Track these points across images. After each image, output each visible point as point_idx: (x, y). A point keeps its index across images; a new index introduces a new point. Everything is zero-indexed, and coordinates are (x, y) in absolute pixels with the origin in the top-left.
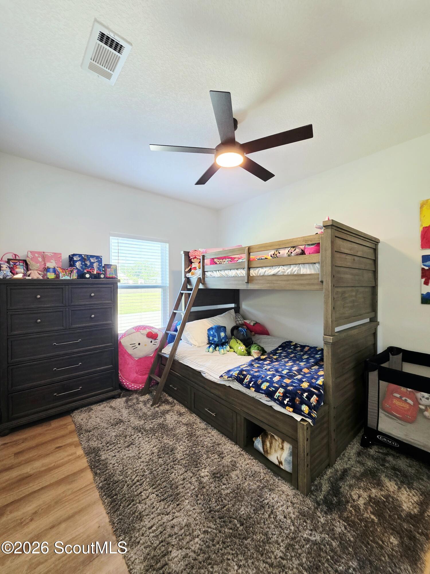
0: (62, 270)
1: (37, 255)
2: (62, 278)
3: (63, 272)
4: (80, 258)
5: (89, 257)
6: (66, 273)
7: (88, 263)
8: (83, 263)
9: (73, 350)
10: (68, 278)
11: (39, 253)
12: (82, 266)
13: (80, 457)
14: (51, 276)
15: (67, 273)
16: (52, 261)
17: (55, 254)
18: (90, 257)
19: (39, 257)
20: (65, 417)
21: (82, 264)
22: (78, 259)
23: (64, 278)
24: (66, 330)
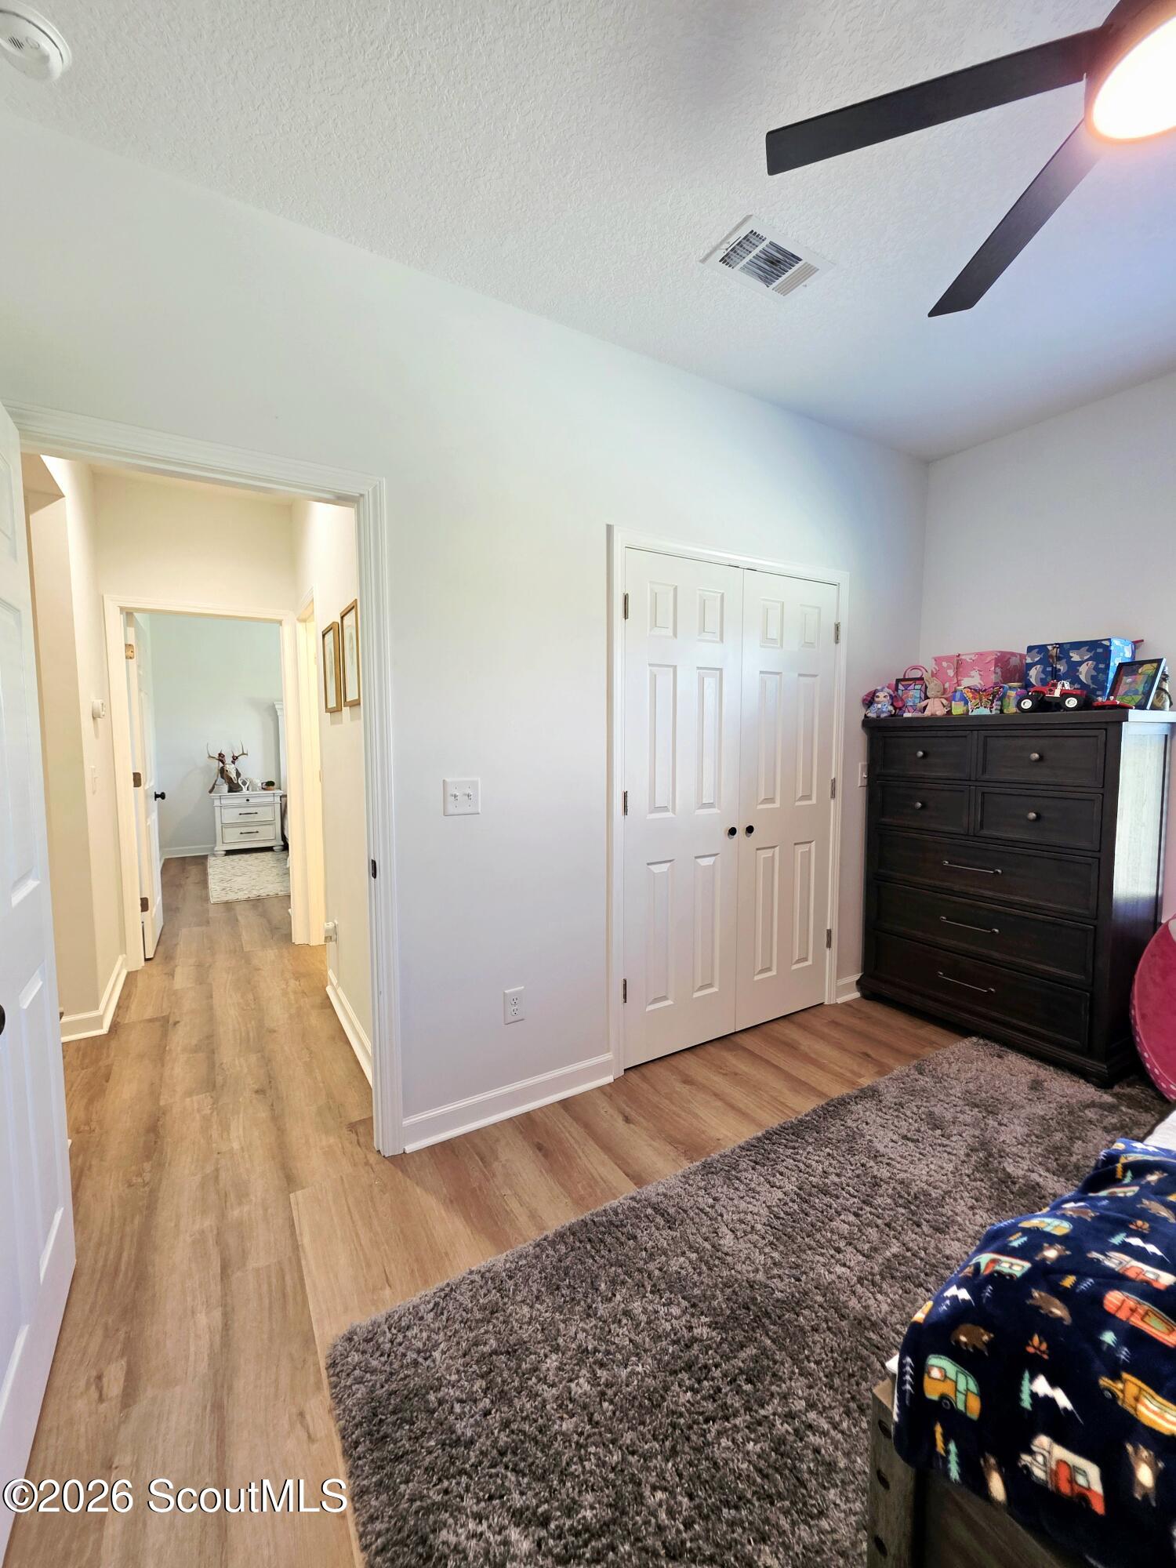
0: (973, 693)
1: (945, 664)
2: (973, 714)
3: (975, 699)
4: (1042, 656)
5: (1064, 649)
6: (981, 700)
7: (1062, 668)
8: (1049, 669)
9: (982, 891)
10: (986, 712)
11: (948, 659)
12: (1043, 676)
13: (854, 1084)
14: (958, 709)
15: (984, 700)
16: (973, 673)
17: (981, 654)
18: (1070, 649)
19: (949, 667)
20: (953, 1035)
21: (1044, 671)
22: (1037, 659)
23: (976, 712)
24: (967, 838)
